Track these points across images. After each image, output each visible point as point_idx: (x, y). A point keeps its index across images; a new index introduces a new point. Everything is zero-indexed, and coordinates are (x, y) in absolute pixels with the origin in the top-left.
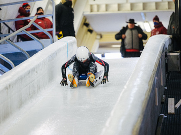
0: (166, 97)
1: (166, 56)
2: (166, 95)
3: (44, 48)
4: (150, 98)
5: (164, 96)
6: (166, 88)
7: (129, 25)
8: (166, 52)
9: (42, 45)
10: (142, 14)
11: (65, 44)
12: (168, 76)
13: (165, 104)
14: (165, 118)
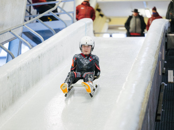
0: (166, 69)
1: (166, 36)
2: (166, 68)
3: (66, 26)
4: (156, 68)
5: (164, 69)
6: (166, 62)
7: (134, 13)
8: (166, 33)
9: (65, 24)
10: (145, 3)
11: (84, 24)
12: (167, 53)
13: (165, 75)
14: (166, 86)
